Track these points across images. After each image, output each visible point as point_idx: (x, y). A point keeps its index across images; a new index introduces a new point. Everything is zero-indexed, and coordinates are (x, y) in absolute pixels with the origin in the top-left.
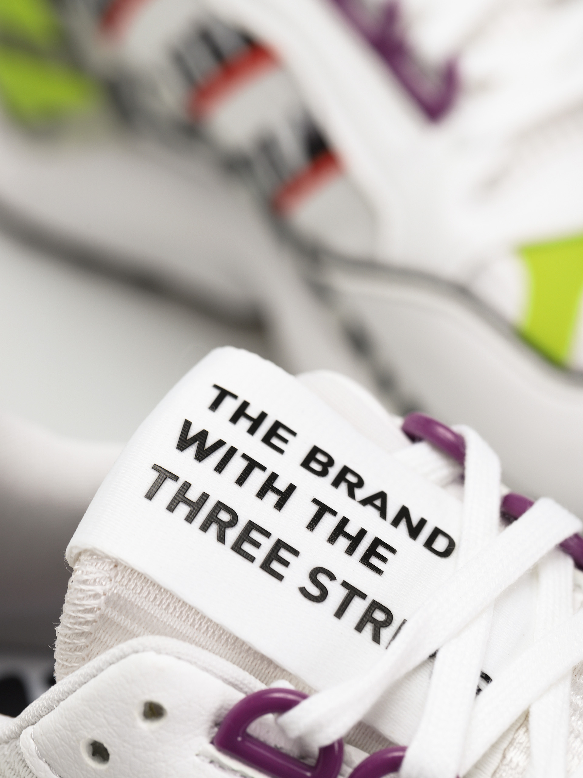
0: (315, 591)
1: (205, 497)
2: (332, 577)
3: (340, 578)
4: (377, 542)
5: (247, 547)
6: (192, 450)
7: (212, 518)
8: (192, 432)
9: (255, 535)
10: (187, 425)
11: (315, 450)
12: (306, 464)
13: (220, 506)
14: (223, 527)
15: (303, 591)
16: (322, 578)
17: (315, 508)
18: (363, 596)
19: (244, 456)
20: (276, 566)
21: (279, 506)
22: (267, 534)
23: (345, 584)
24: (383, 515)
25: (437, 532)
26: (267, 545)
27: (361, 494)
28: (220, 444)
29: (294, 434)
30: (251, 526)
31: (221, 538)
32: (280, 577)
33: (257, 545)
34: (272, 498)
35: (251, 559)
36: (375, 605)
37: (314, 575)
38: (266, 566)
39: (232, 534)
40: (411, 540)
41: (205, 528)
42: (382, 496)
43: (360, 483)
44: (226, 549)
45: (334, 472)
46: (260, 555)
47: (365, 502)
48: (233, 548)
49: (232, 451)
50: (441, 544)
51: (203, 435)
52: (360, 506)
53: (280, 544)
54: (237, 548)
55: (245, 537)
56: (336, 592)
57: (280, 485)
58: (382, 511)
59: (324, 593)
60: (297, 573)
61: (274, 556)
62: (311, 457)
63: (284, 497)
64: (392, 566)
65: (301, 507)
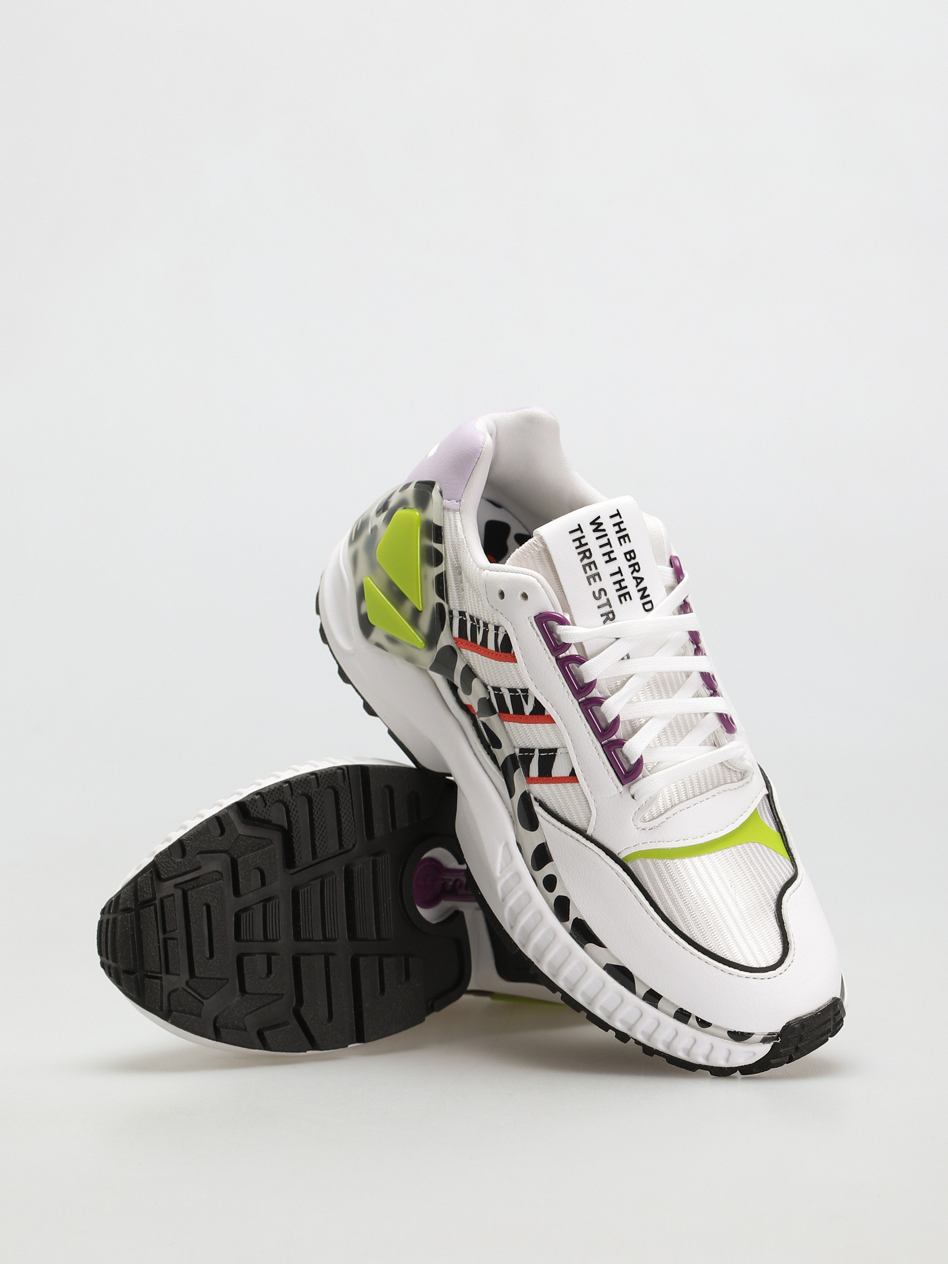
0: (597, 595)
1: (586, 544)
2: (606, 595)
3: (608, 596)
4: (628, 593)
5: (587, 568)
6: (594, 527)
7: (584, 552)
8: (598, 521)
9: (592, 566)
10: (599, 517)
11: (633, 551)
12: (625, 554)
13: (589, 550)
14: (585, 557)
15: (594, 592)
16: (603, 593)
17: (618, 570)
18: (611, 607)
19: (608, 539)
21: (607, 562)
22: (596, 568)
23: (608, 600)
24: (637, 586)
25: (650, 602)
26: (594, 571)
27: (636, 574)
28: (604, 530)
29: (630, 541)
30: (594, 562)
31: (582, 560)
32: (590, 584)
33: (591, 570)
34: (606, 558)
35: (586, 572)
36: (612, 612)
37: (600, 590)
38: (588, 578)
39: (586, 561)
40: (639, 599)
41: (579, 554)
42: (642, 579)
43: (638, 571)
44: (580, 565)
45: (633, 562)
46: (589, 573)
47: (634, 578)
48: (583, 566)
49: (606, 535)
50: (648, 606)
51: (601, 524)
52: (632, 578)
53: (598, 574)
54: (584, 567)
55: (589, 565)
56: (603, 600)
57: (612, 556)
58: (638, 584)
59: (600, 597)
60: (596, 586)
61: (593, 576)
62: (629, 552)
63: (611, 560)
64: (627, 604)
65: (613, 567)
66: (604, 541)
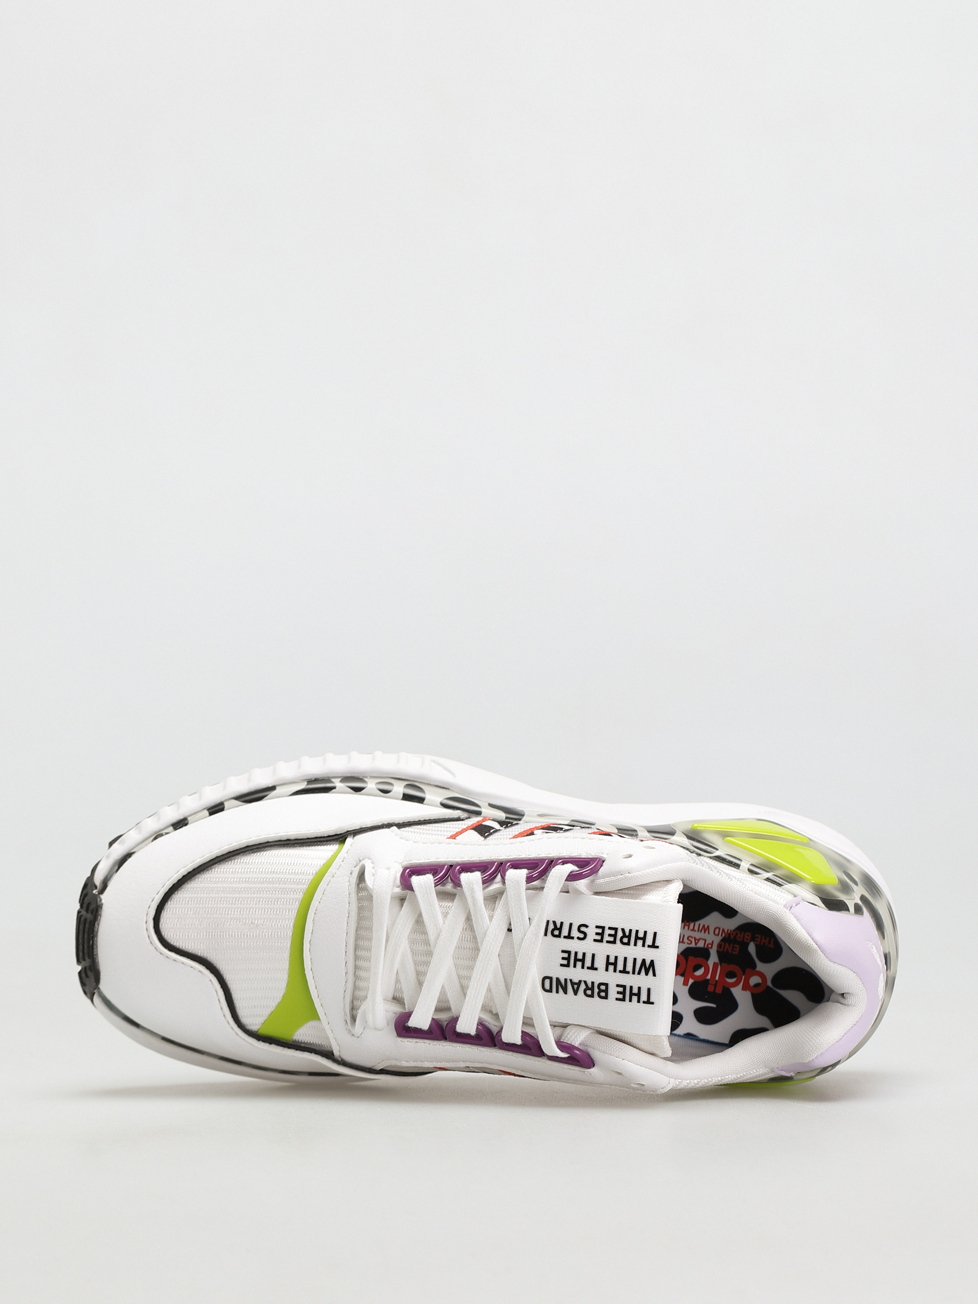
0: (583, 929)
1: (635, 944)
2: (578, 938)
3: (576, 940)
4: (568, 965)
5: (613, 932)
6: (648, 963)
7: (629, 937)
8: (651, 972)
9: (611, 939)
10: (654, 975)
11: (606, 997)
12: (606, 985)
13: (628, 944)
14: (624, 936)
15: (586, 926)
16: (582, 936)
17: (595, 966)
18: (565, 937)
19: (628, 973)
20: (600, 931)
21: (608, 958)
22: (608, 942)
23: (573, 938)
24: (571, 980)
25: (551, 990)
26: (606, 938)
27: (583, 986)
28: (639, 973)
29: (617, 999)
30: (614, 942)
31: (623, 930)
32: (597, 927)
33: (610, 935)
34: (612, 960)
35: (610, 928)
36: (559, 936)
37: (585, 934)
38: (603, 928)
39: (620, 934)
40: (557, 976)
41: (630, 931)
42: (575, 992)
43: (585, 991)
44: (620, 927)
45: (596, 990)
46: (607, 932)
47: (580, 981)
48: (618, 929)
49: (634, 973)
50: (547, 984)
51: (647, 974)
52: (580, 979)
53: (601, 941)
54: (616, 929)
55: (615, 936)
56: (575, 933)
57: (611, 968)
58: (573, 983)
59: (579, 930)
60: (591, 932)
61: (602, 934)
62: (606, 991)
63: (608, 963)
64: (558, 958)
65: (600, 963)
66: (629, 968)
